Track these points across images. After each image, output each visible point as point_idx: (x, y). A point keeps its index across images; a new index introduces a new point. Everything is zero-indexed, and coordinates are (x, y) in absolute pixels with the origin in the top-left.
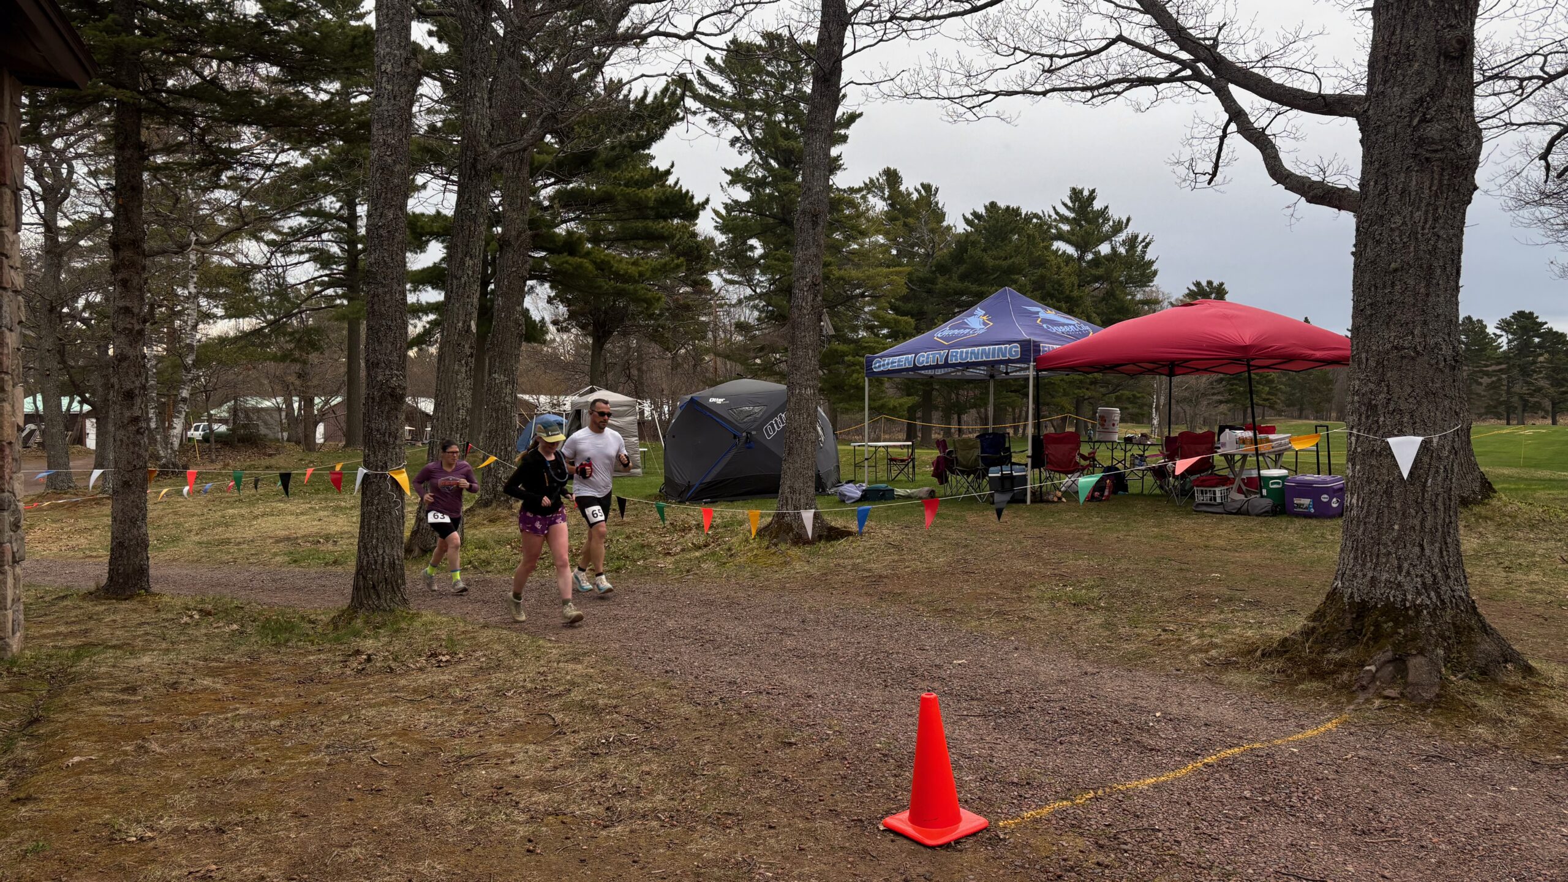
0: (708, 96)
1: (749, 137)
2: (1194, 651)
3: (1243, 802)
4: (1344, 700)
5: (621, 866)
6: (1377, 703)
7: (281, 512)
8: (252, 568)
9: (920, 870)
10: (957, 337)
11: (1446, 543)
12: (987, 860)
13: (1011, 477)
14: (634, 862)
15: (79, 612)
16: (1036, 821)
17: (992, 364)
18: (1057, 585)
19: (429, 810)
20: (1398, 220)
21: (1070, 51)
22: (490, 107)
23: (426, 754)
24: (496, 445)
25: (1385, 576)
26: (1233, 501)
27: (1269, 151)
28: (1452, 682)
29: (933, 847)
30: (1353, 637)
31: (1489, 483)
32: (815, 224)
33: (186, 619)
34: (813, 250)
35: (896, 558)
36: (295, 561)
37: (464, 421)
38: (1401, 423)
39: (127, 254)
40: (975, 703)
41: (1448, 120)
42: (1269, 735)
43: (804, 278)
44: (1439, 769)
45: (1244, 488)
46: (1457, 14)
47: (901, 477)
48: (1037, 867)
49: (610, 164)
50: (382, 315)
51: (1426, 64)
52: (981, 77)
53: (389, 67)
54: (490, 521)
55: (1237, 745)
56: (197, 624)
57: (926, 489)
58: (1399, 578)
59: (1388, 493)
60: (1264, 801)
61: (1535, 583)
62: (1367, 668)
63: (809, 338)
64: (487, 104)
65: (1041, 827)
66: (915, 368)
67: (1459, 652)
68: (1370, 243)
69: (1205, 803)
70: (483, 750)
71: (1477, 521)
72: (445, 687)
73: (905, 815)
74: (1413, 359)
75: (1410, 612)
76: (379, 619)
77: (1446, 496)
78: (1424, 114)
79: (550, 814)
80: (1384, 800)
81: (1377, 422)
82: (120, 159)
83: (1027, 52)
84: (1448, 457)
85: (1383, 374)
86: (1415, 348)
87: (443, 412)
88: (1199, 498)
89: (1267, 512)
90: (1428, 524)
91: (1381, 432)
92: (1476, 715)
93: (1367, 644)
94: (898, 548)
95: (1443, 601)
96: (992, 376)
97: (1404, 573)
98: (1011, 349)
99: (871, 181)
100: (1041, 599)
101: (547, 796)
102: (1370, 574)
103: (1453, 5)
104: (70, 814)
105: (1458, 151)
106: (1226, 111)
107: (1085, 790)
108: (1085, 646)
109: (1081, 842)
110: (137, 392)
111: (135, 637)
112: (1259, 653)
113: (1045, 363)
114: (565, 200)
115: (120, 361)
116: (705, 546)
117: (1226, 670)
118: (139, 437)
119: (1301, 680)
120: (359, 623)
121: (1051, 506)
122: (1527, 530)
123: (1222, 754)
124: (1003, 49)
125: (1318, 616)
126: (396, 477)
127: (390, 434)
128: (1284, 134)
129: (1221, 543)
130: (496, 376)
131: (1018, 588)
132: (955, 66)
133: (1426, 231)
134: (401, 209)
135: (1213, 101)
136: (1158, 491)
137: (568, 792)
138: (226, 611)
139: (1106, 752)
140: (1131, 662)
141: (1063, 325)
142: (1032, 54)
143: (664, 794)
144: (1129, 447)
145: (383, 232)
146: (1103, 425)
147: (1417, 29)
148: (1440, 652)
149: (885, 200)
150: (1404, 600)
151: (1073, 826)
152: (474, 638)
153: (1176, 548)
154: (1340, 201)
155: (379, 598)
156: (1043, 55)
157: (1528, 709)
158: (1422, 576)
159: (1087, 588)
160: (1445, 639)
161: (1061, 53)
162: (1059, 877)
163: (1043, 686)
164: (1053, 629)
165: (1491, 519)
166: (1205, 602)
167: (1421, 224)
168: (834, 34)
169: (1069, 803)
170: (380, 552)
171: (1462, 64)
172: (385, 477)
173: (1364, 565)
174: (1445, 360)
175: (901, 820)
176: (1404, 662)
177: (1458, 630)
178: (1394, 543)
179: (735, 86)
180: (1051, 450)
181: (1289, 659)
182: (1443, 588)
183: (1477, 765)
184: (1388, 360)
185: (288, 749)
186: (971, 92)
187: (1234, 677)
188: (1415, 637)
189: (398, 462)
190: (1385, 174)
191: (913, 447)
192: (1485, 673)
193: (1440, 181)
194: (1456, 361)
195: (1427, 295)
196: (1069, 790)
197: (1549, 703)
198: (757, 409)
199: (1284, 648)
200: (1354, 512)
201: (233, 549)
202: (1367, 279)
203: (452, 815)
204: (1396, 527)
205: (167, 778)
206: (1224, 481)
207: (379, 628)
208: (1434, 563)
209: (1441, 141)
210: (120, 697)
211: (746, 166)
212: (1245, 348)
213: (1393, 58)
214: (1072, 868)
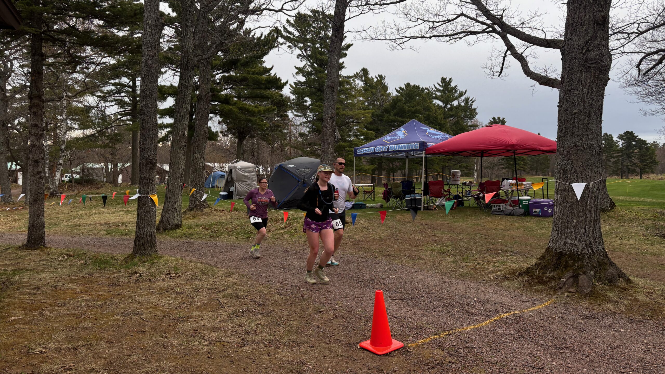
0: (287, 36)
1: (305, 54)
2: (490, 273)
3: (510, 336)
4: (552, 293)
5: (248, 363)
6: (566, 294)
7: (103, 213)
8: (90, 237)
9: (375, 365)
10: (393, 140)
11: (595, 228)
12: (403, 361)
13: (415, 199)
14: (254, 362)
15: (15, 255)
16: (424, 344)
17: (407, 151)
18: (434, 245)
19: (166, 340)
20: (577, 92)
21: (441, 20)
22: (194, 40)
23: (165, 316)
24: (196, 184)
25: (570, 241)
26: (508, 210)
27: (524, 63)
28: (597, 286)
29: (380, 355)
30: (556, 267)
31: (614, 203)
32: (333, 91)
33: (61, 258)
34: (332, 102)
35: (366, 233)
36: (109, 234)
37: (182, 174)
38: (577, 178)
39: (36, 101)
40: (398, 294)
41: (597, 50)
42: (521, 308)
43: (328, 114)
44: (591, 322)
45: (512, 204)
46: (602, 6)
47: (369, 199)
48: (424, 363)
49: (246, 64)
50: (146, 128)
51: (589, 27)
52: (403, 31)
53: (150, 22)
54: (193, 217)
55: (508, 312)
56: (66, 260)
57: (379, 204)
58: (576, 242)
59: (571, 206)
60: (519, 335)
61: (632, 244)
62: (562, 280)
63: (330, 140)
64: (193, 39)
65: (426, 347)
66: (375, 153)
67: (600, 273)
68: (565, 102)
69: (494, 336)
70: (189, 315)
71: (608, 218)
72: (173, 288)
73: (369, 341)
74: (582, 151)
75: (580, 256)
76: (145, 259)
77: (595, 208)
78: (588, 48)
79: (218, 342)
80: (568, 335)
81: (567, 177)
82: (33, 60)
83: (423, 20)
84: (596, 192)
85: (570, 157)
86: (583, 146)
87: (173, 170)
88: (494, 208)
89: (522, 214)
90: (588, 220)
91: (569, 181)
92: (607, 299)
93: (562, 270)
94: (367, 229)
95: (593, 252)
96: (407, 157)
97: (577, 240)
98: (415, 145)
99: (357, 73)
100: (427, 251)
101: (216, 334)
102: (564, 241)
103: (600, 2)
104: (10, 342)
105: (602, 63)
106: (506, 46)
107: (445, 331)
108: (445, 271)
109: (442, 353)
110: (40, 160)
111: (39, 266)
112: (517, 274)
113: (429, 151)
114: (226, 80)
115: (32, 147)
116: (285, 228)
117: (504, 281)
118: (40, 180)
119: (535, 285)
120: (136, 260)
121: (431, 211)
122: (629, 222)
123: (502, 316)
124: (413, 19)
125: (542, 258)
126: (153, 198)
127: (150, 179)
128: (530, 56)
129: (502, 227)
130: (196, 155)
131: (417, 246)
132: (393, 26)
133: (588, 97)
134: (155, 83)
135: (501, 42)
136: (476, 206)
137: (225, 332)
138: (78, 255)
139: (454, 315)
140: (464, 277)
141: (437, 135)
142: (425, 21)
143: (266, 333)
144: (464, 187)
145: (147, 93)
146: (453, 178)
147: (585, 12)
148: (592, 273)
149: (363, 81)
150: (578, 251)
151: (439, 346)
152: (186, 266)
153: (484, 229)
154: (553, 84)
155: (145, 249)
156: (430, 22)
157: (629, 297)
158: (585, 241)
159: (447, 246)
160: (594, 267)
161: (437, 20)
162: (433, 367)
163: (427, 287)
164: (432, 263)
165: (614, 218)
166: (495, 252)
167: (586, 94)
168: (341, 10)
169: (438, 337)
170: (146, 230)
171: (604, 27)
172: (148, 197)
173: (561, 237)
174: (595, 151)
175: (367, 344)
176: (577, 277)
177: (600, 264)
178: (574, 227)
179: (299, 32)
180: (431, 188)
181: (530, 276)
182: (594, 246)
183: (607, 320)
184: (572, 151)
185: (105, 314)
186: (399, 37)
187: (507, 283)
188: (582, 267)
189: (153, 191)
190: (572, 73)
191: (374, 186)
192: (611, 282)
193: (594, 76)
194: (600, 152)
195: (588, 124)
196: (438, 331)
197: (637, 294)
198: (308, 170)
199: (528, 271)
200: (558, 215)
201: (81, 228)
202: (563, 117)
203: (175, 342)
204: (575, 221)
205: (53, 327)
206: (504, 201)
207: (145, 262)
208: (590, 236)
209: (595, 59)
210: (32, 291)
211: (304, 66)
212: (513, 146)
213: (575, 24)
214: (439, 364)
